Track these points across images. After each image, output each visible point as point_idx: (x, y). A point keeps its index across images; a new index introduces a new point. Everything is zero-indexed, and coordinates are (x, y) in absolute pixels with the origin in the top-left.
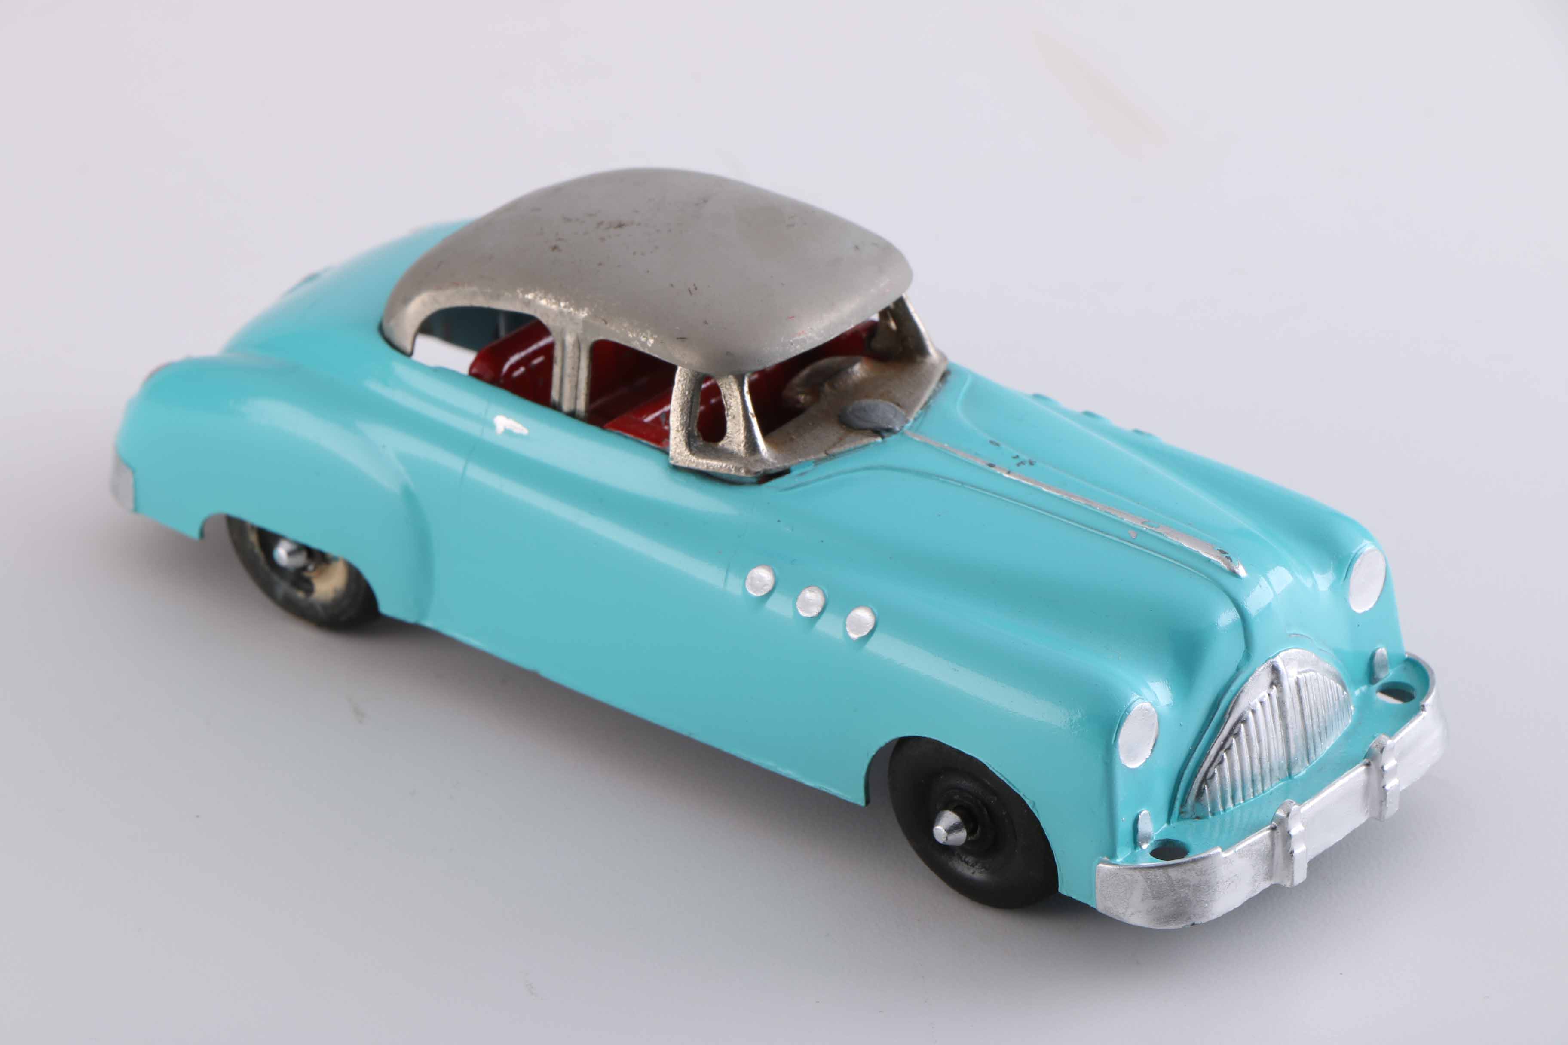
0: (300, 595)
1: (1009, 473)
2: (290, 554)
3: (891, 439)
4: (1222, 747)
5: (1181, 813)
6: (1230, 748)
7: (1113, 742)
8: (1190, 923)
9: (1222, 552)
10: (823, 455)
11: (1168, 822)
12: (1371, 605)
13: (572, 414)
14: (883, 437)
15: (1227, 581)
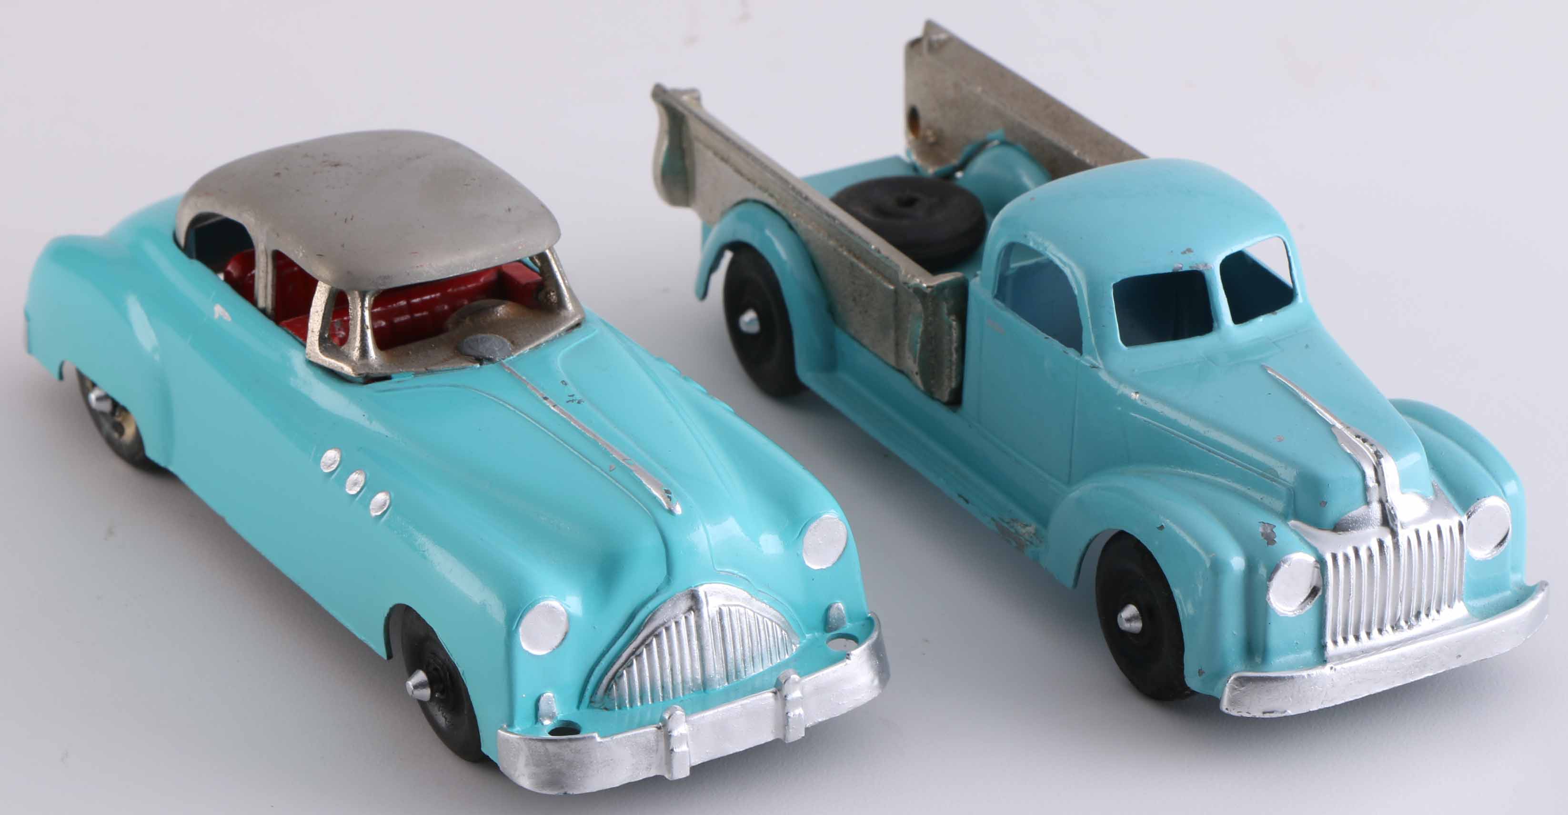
0: (116, 435)
1: (554, 406)
2: (99, 399)
3: (487, 367)
4: (633, 653)
5: (591, 702)
6: (641, 655)
7: (514, 627)
8: (561, 792)
9: (667, 492)
10: (424, 370)
11: (578, 707)
12: (829, 565)
13: (263, 311)
14: (481, 364)
15: (663, 517)
